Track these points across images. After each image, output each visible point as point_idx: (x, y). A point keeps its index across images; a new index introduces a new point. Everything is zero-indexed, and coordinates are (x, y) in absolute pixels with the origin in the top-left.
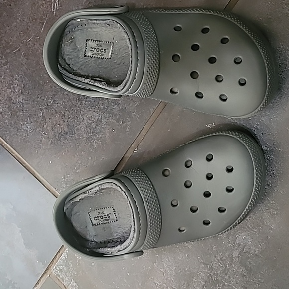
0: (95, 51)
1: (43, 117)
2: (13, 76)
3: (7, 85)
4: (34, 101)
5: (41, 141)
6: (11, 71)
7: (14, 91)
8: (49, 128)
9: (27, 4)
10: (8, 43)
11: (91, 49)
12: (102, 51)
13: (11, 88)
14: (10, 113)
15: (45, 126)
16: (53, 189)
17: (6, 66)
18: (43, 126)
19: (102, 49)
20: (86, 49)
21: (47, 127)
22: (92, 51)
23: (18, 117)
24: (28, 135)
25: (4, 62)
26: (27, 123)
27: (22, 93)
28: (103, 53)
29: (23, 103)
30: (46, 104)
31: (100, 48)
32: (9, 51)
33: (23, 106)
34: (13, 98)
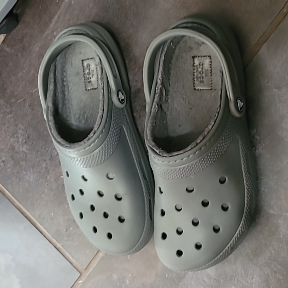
0: (200, 70)
1: (46, 168)
2: (17, 126)
3: (10, 134)
4: (37, 152)
5: (44, 192)
6: (15, 120)
7: (17, 140)
8: (52, 179)
9: (34, 55)
10: (13, 92)
11: (201, 64)
12: (201, 78)
13: (14, 137)
14: (12, 162)
15: (48, 178)
16: (54, 241)
17: (10, 115)
18: (47, 177)
19: (203, 78)
20: (202, 57)
21: (50, 178)
22: (200, 65)
23: (21, 166)
24: (30, 185)
25: (8, 110)
26: (30, 173)
27: (25, 142)
28: (199, 80)
29: (26, 153)
30: (50, 155)
31: (204, 75)
32: (13, 100)
33: (26, 156)
34: (16, 147)
